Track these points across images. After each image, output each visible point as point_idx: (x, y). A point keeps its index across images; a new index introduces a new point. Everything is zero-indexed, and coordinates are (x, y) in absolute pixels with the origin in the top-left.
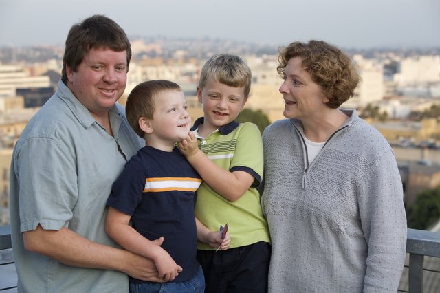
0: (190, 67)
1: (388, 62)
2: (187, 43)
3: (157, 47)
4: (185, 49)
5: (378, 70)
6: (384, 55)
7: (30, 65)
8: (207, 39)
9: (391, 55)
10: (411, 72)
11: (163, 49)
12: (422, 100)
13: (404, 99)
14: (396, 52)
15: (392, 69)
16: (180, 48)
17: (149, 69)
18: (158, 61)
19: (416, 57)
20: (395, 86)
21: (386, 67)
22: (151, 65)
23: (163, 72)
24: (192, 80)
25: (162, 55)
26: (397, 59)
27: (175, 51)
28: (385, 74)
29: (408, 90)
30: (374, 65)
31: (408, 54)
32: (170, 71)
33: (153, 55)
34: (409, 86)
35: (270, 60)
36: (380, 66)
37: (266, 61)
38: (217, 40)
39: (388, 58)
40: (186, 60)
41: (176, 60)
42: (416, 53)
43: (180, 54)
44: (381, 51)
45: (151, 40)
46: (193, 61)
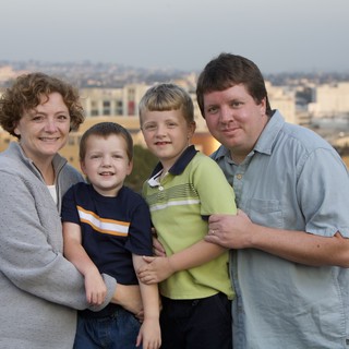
1: (300, 89)
2: (65, 69)
5: (289, 99)
6: (296, 82)
8: (87, 64)
9: (304, 81)
10: (328, 101)
12: (342, 134)
13: (320, 131)
14: (310, 77)
15: (306, 97)
19: (333, 83)
20: (310, 117)
21: (299, 95)
26: (312, 86)
28: (297, 103)
29: (325, 121)
30: (284, 93)
31: (323, 80)
34: (326, 117)
36: (292, 95)
39: (301, 84)
42: (333, 78)
44: (293, 77)
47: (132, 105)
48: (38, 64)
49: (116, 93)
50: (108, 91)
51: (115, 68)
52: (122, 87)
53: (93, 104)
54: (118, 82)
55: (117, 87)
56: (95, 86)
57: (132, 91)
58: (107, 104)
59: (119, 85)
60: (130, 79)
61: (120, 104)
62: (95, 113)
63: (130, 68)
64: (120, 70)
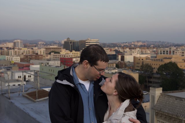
0: (155, 50)
3: (146, 44)
4: (154, 44)
7: (110, 48)
11: (147, 44)
16: (152, 45)
17: (143, 50)
18: (146, 48)
22: (144, 49)
23: (147, 51)
24: (155, 53)
25: (147, 46)
27: (151, 45)
32: (149, 51)
33: (144, 46)
35: (178, 48)
37: (177, 48)
38: (163, 42)
40: (154, 48)
41: (151, 48)
43: (152, 46)
45: (144, 42)
46: (156, 48)
47: (170, 52)
48: (148, 41)
49: (167, 49)
50: (165, 48)
51: (167, 43)
52: (168, 48)
53: (161, 51)
54: (167, 46)
55: (167, 48)
56: (162, 47)
57: (170, 49)
58: (164, 51)
59: (167, 47)
60: (171, 46)
61: (167, 51)
62: (161, 53)
63: (171, 43)
64: (168, 43)
